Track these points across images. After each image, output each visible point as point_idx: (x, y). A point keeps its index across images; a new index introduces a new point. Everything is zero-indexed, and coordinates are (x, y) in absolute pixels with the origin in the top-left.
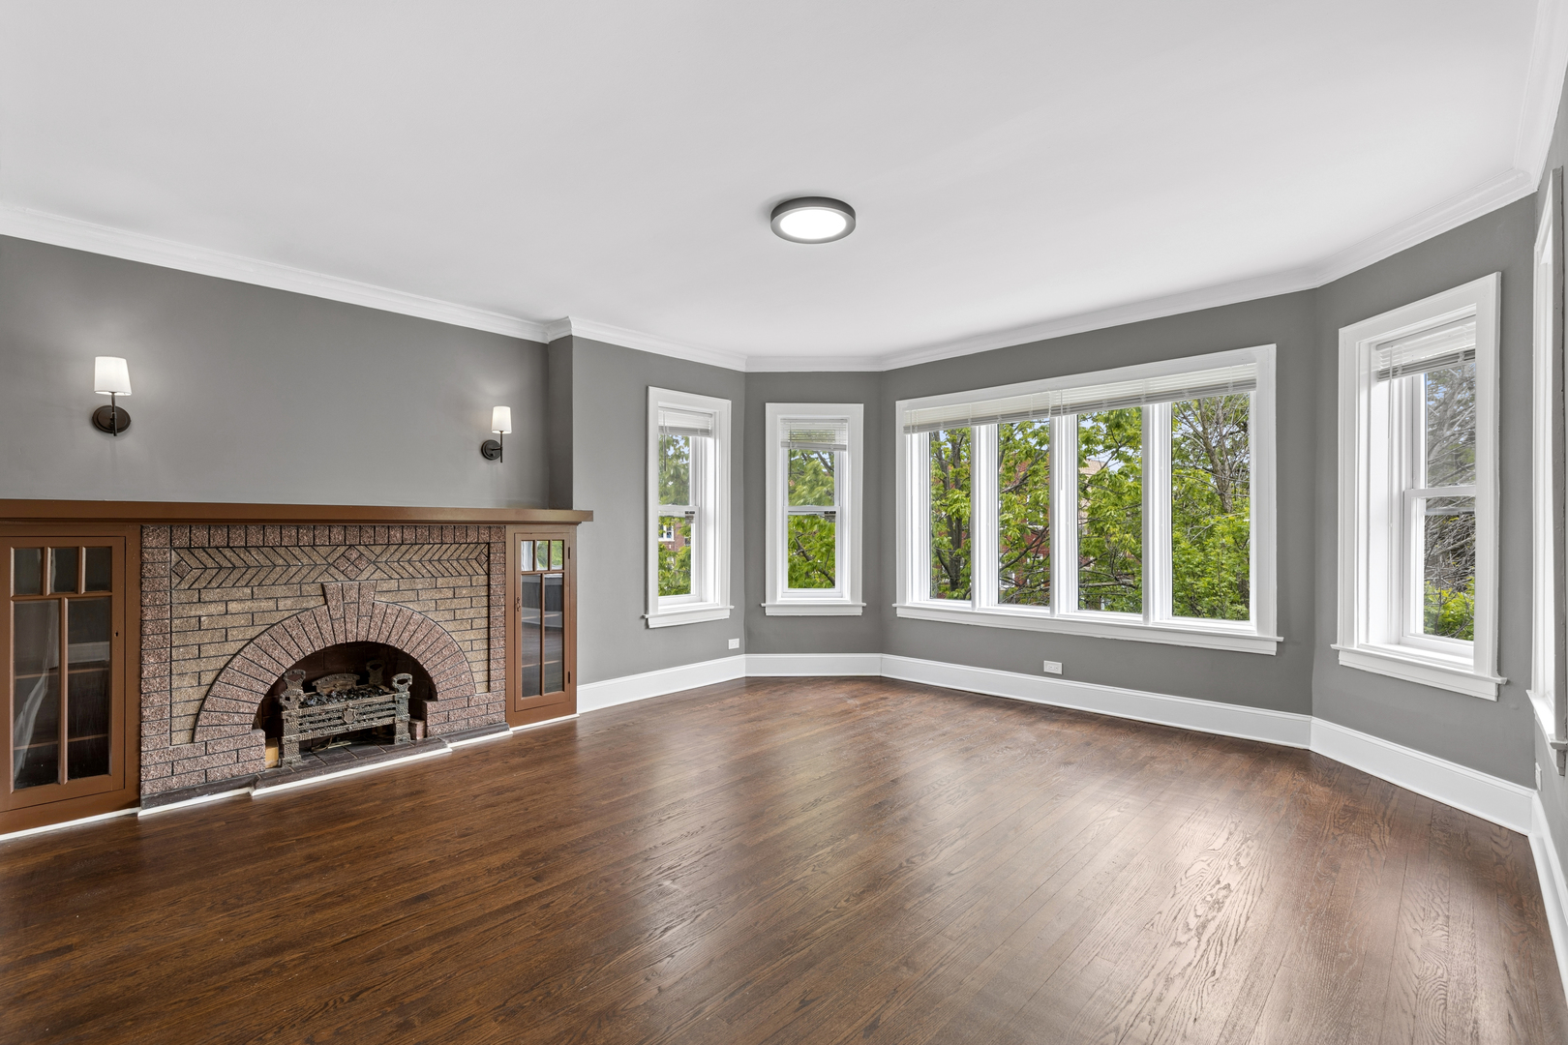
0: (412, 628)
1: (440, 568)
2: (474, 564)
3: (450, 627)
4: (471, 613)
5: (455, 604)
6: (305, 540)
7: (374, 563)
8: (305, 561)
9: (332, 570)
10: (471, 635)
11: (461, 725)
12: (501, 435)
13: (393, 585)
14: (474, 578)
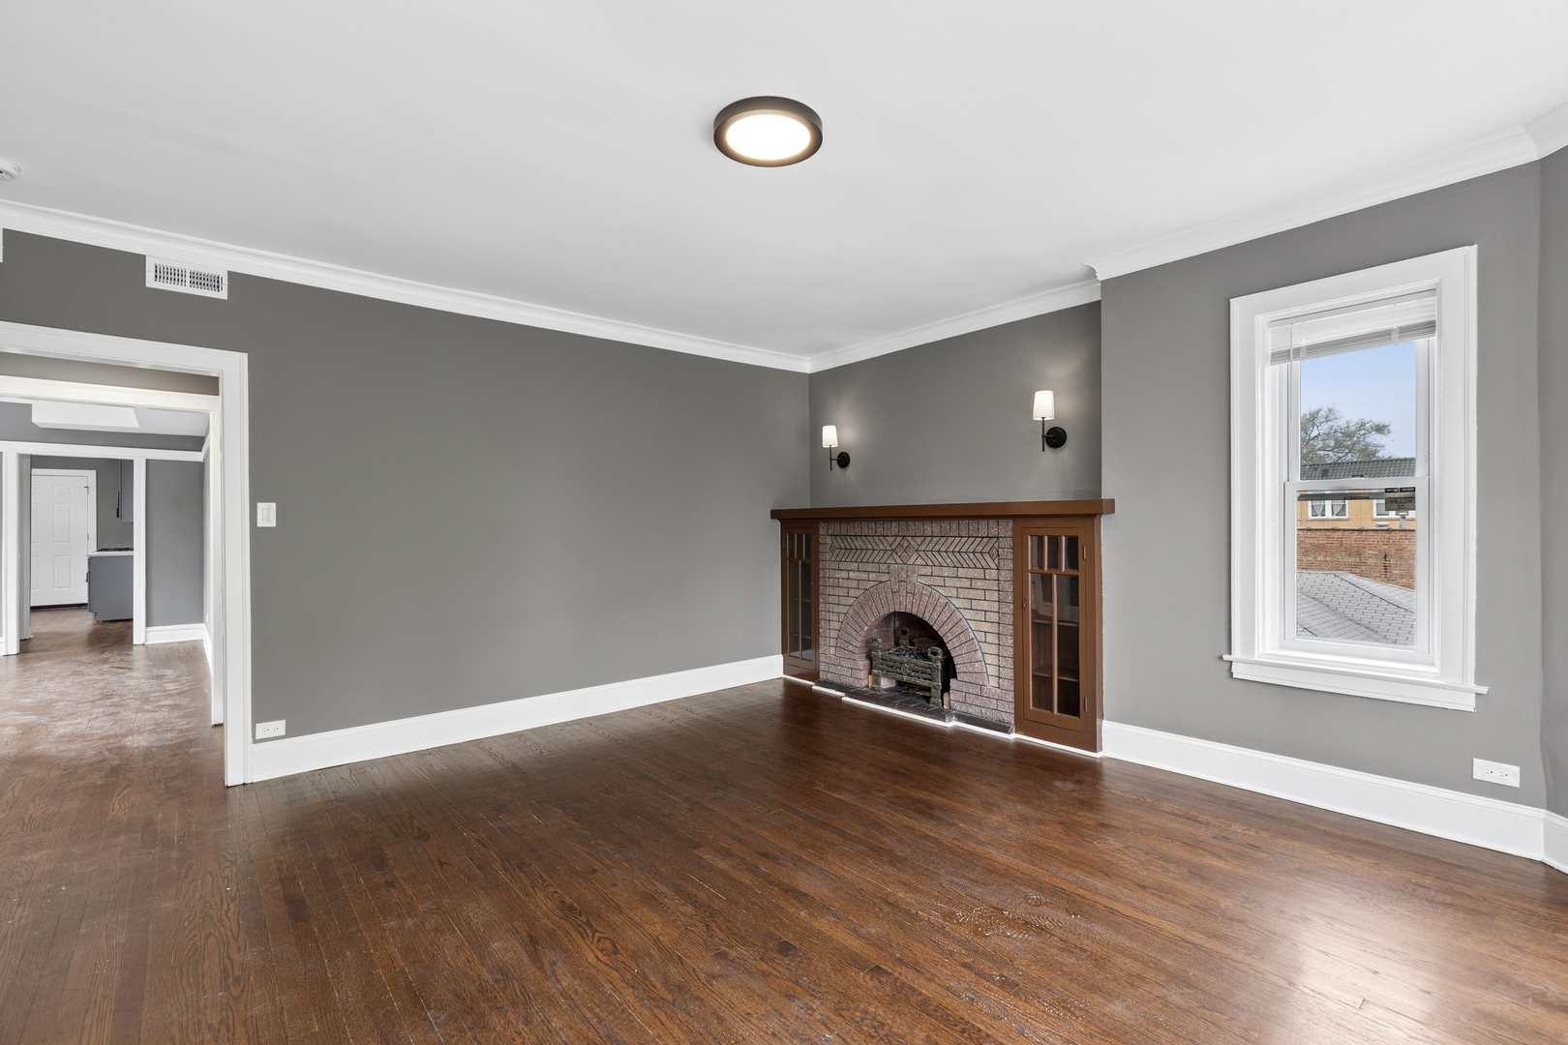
0: (938, 609)
1: (960, 558)
2: (987, 557)
3: (968, 614)
4: (985, 606)
5: (972, 594)
6: (880, 530)
7: (917, 551)
8: (881, 547)
9: (895, 555)
10: (985, 627)
11: (974, 711)
12: (1043, 421)
13: (928, 570)
14: (987, 571)
